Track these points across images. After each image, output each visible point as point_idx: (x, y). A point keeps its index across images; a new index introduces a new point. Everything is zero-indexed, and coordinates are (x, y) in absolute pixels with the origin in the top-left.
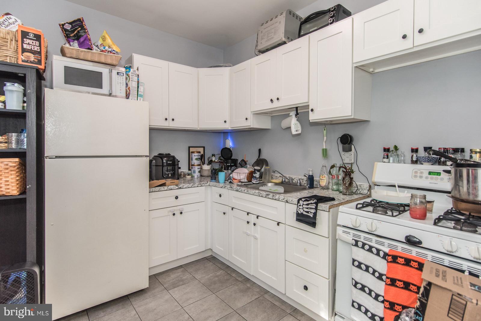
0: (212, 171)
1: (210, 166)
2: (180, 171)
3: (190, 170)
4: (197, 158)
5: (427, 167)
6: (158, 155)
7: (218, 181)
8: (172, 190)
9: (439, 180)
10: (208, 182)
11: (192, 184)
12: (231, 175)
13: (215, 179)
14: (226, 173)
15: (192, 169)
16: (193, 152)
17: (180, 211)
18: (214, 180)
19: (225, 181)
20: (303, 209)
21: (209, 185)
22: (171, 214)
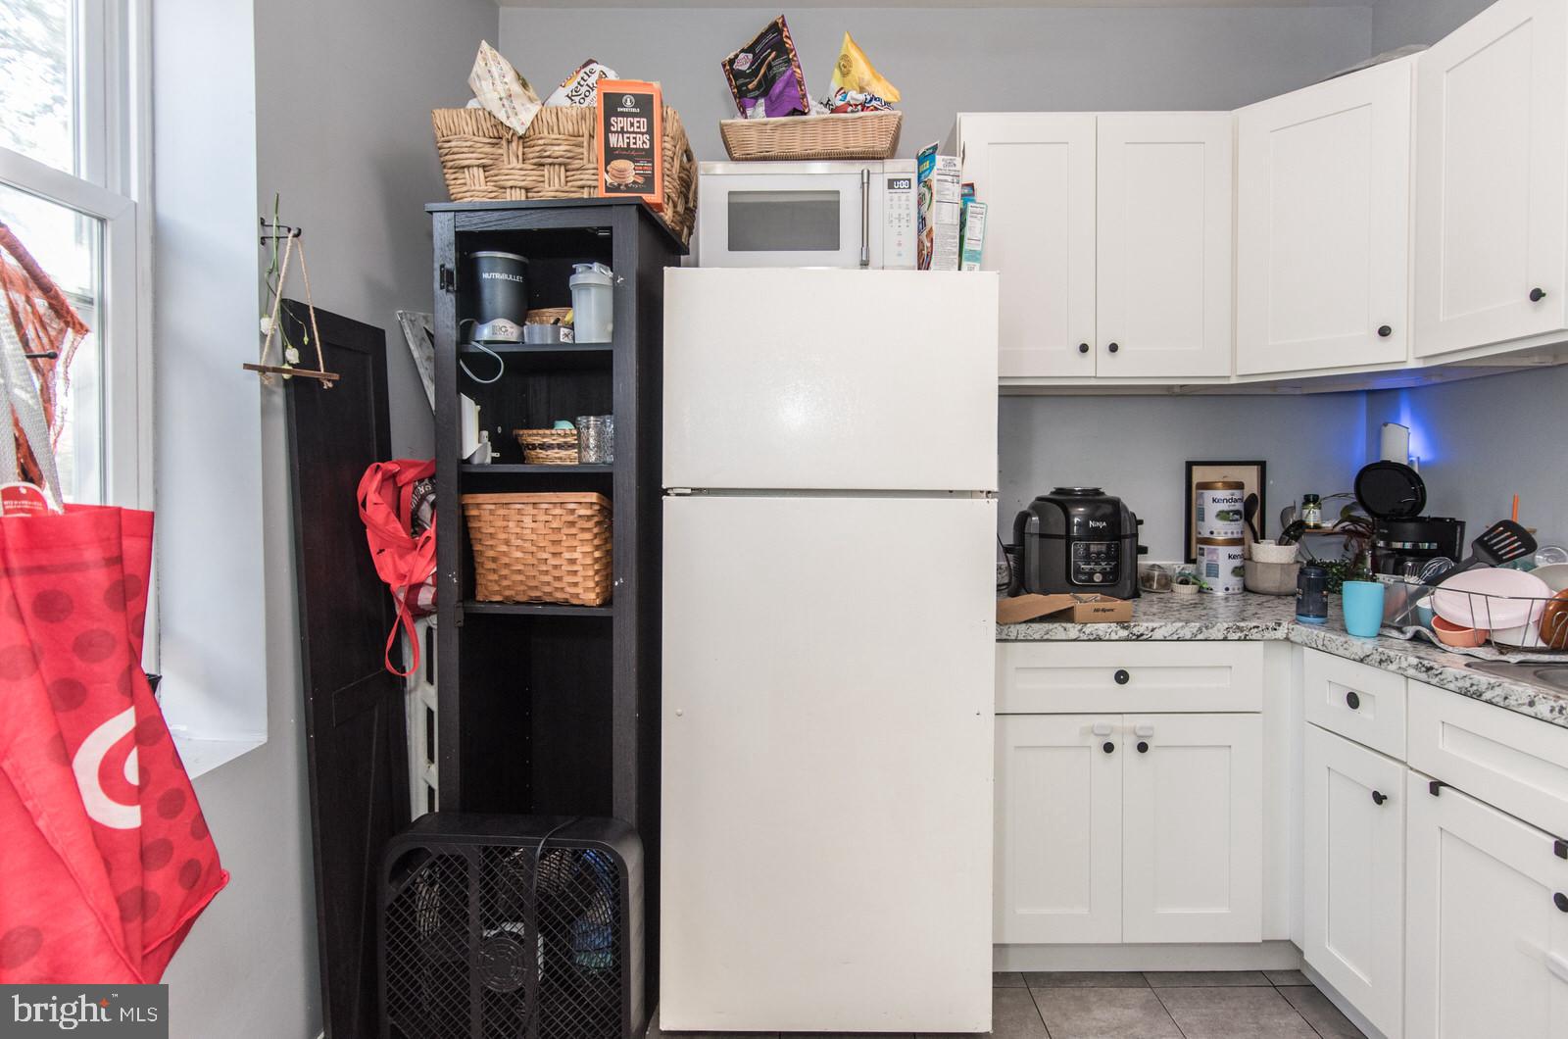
0: (1302, 572)
1: (1294, 547)
2: (1144, 562)
3: (1194, 561)
4: (1228, 512)
6: (1052, 493)
7: (1337, 625)
8: (1100, 640)
10: (1279, 625)
11: (1198, 624)
12: (1423, 603)
13: (1322, 612)
14: (1387, 588)
15: (1199, 558)
16: (1206, 486)
17: (1140, 737)
18: (1317, 616)
19: (1383, 626)
21: (1287, 639)
22: (1097, 744)
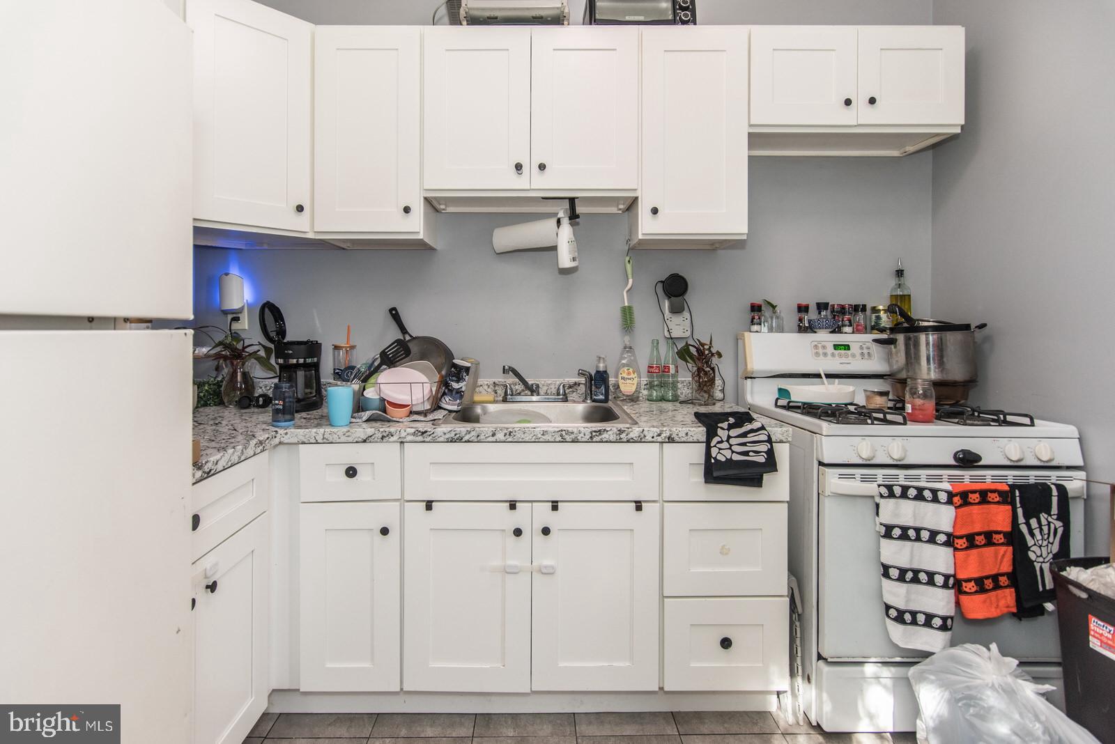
5: (825, 337)
9: (850, 358)
10: (276, 432)
17: (209, 578)
20: (730, 448)
